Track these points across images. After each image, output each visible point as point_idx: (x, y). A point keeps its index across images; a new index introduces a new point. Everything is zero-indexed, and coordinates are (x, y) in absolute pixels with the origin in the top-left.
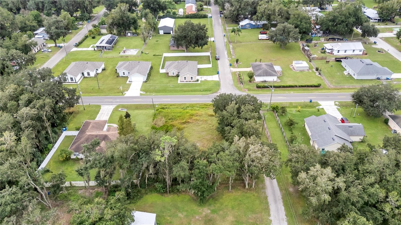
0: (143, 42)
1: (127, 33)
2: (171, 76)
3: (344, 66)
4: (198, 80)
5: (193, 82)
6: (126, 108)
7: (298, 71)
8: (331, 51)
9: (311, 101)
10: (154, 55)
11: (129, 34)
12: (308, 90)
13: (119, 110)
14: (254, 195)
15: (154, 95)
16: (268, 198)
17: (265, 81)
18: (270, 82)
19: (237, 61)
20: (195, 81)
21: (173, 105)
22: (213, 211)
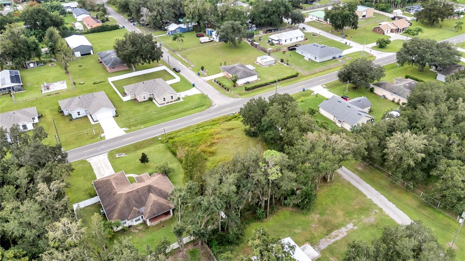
0: (64, 71)
1: (28, 64)
2: (142, 102)
3: (301, 54)
4: (179, 99)
5: (175, 101)
6: (123, 153)
7: (267, 66)
8: (278, 41)
9: (304, 90)
10: (94, 84)
11: (32, 65)
12: (291, 81)
13: (117, 156)
14: (338, 185)
15: (143, 128)
16: (351, 183)
17: (248, 82)
18: (252, 82)
19: (202, 69)
20: (177, 100)
21: (180, 131)
22: (321, 214)
